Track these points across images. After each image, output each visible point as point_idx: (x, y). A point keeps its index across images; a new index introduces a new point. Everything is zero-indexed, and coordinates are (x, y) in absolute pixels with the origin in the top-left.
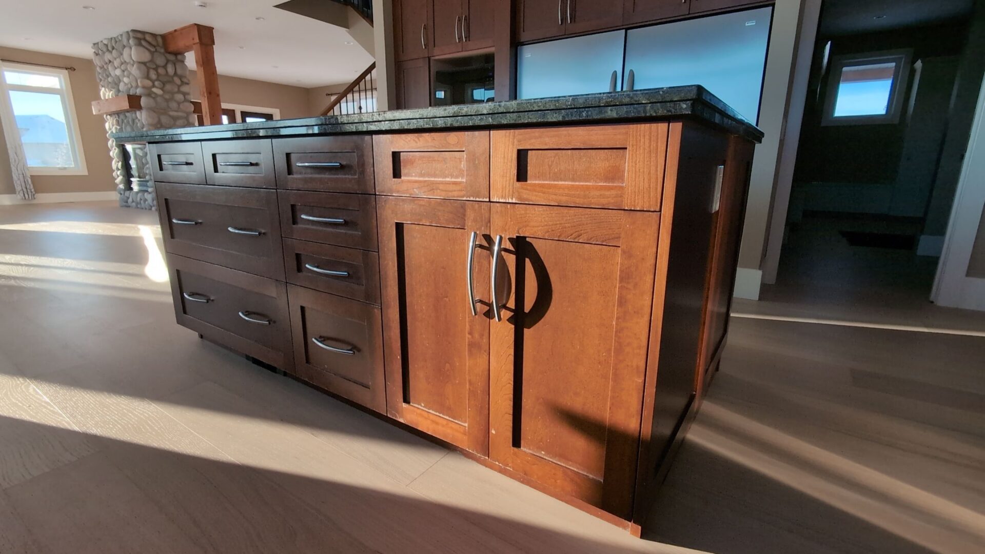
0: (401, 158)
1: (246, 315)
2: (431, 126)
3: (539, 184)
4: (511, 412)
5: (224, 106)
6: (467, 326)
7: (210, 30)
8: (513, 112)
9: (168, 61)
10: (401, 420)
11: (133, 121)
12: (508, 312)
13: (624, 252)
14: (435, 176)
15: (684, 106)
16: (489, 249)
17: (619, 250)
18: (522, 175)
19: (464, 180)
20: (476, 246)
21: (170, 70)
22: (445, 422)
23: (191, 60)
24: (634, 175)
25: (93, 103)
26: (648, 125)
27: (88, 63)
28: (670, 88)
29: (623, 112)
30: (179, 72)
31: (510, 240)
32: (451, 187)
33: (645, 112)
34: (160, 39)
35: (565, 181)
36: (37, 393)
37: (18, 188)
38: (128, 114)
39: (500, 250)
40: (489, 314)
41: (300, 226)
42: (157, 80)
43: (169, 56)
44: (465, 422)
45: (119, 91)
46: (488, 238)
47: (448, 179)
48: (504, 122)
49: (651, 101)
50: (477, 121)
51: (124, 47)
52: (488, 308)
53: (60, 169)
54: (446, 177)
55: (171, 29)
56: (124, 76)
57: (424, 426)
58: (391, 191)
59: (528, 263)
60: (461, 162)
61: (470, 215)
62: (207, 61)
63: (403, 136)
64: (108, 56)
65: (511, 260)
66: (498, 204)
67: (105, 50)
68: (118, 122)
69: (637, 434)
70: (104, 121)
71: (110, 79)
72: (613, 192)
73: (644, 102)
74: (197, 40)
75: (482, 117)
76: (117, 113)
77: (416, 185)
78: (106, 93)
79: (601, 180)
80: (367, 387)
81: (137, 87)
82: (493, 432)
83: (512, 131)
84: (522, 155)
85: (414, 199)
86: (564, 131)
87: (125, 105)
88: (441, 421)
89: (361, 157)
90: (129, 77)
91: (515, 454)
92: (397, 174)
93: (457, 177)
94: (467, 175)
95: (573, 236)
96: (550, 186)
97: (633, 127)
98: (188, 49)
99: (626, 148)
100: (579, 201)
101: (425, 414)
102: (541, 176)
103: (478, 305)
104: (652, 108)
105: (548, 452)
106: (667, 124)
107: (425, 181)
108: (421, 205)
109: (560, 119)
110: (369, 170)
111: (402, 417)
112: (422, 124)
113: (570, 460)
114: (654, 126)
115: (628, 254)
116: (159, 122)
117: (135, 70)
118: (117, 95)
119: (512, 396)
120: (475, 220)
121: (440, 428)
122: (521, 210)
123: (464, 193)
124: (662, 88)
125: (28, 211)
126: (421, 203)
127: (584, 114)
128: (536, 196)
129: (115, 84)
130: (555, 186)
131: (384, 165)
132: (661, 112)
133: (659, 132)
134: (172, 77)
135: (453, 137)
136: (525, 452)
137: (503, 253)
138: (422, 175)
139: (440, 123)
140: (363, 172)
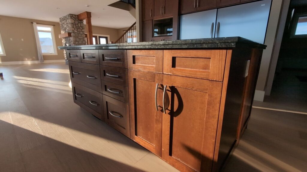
0: (136, 58)
1: (91, 102)
2: (144, 48)
3: (179, 69)
4: (169, 144)
5: (93, 35)
6: (155, 114)
7: (90, 13)
8: (171, 44)
9: (79, 23)
10: (135, 141)
11: (69, 40)
12: (169, 111)
13: (209, 95)
14: (146, 64)
15: (233, 44)
16: (163, 89)
17: (207, 94)
18: (174, 65)
19: (155, 66)
20: (158, 88)
21: (79, 25)
22: (148, 144)
23: (85, 22)
24: (213, 68)
25: (59, 35)
26: (219, 50)
27: (58, 23)
28: (227, 37)
29: (210, 46)
30: (82, 25)
31: (169, 87)
32: (151, 68)
33: (218, 46)
34: (77, 17)
35: (188, 68)
36: (35, 122)
37: (39, 59)
38: (68, 38)
39: (166, 90)
40: (162, 111)
41: (106, 77)
42: (76, 28)
43: (79, 21)
44: (154, 145)
45: (66, 31)
46: (162, 86)
47: (150, 65)
48: (168, 47)
49: (220, 42)
50: (159, 47)
51: (67, 19)
52: (162, 109)
53: (50, 53)
54: (149, 64)
55: (80, 13)
56: (67, 27)
57: (141, 144)
58: (132, 68)
59: (175, 95)
60: (154, 60)
61: (157, 77)
62: (89, 22)
63: (136, 51)
64: (63, 22)
65: (170, 94)
66: (165, 75)
67: (62, 20)
68: (65, 40)
69: (212, 159)
70: (62, 40)
71: (64, 28)
72: (205, 74)
73: (217, 42)
74: (86, 16)
75: (161, 46)
76: (65, 38)
77: (140, 67)
78: (63, 32)
79: (201, 69)
80: (125, 129)
81: (70, 30)
82: (163, 149)
83: (171, 50)
84: (174, 59)
85: (139, 71)
86: (188, 51)
87: (67, 35)
88: (146, 143)
89: (124, 57)
90: (68, 27)
91: (170, 158)
92: (134, 63)
93: (153, 65)
94: (156, 64)
95: (191, 88)
96: (183, 70)
97: (213, 51)
98: (84, 19)
99: (210, 58)
100: (193, 76)
101: (142, 140)
102: (180, 66)
103: (159, 108)
104: (220, 44)
105: (181, 159)
106: (226, 50)
107: (143, 66)
108: (141, 73)
109: (187, 47)
110: (126, 61)
111: (135, 140)
112: (141, 47)
113: (188, 163)
114: (221, 51)
115: (210, 96)
116: (76, 40)
117: (70, 25)
118: (65, 33)
119: (169, 139)
120: (158, 79)
121: (146, 145)
122: (173, 77)
123: (154, 70)
124: (224, 38)
125: (42, 65)
126: (141, 72)
127: (195, 46)
128: (178, 73)
129: (65, 30)
130: (185, 70)
131: (131, 60)
132: (224, 46)
133: (223, 53)
134: (80, 27)
135: (151, 52)
136: (173, 158)
137: (167, 91)
138: (142, 63)
139: (147, 47)
140: (124, 61)
